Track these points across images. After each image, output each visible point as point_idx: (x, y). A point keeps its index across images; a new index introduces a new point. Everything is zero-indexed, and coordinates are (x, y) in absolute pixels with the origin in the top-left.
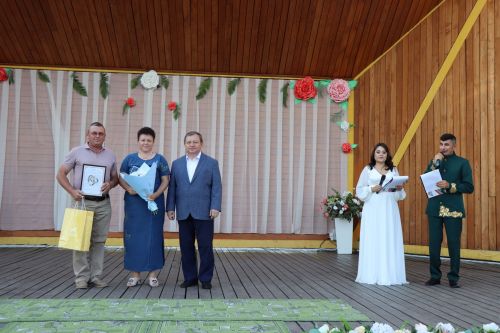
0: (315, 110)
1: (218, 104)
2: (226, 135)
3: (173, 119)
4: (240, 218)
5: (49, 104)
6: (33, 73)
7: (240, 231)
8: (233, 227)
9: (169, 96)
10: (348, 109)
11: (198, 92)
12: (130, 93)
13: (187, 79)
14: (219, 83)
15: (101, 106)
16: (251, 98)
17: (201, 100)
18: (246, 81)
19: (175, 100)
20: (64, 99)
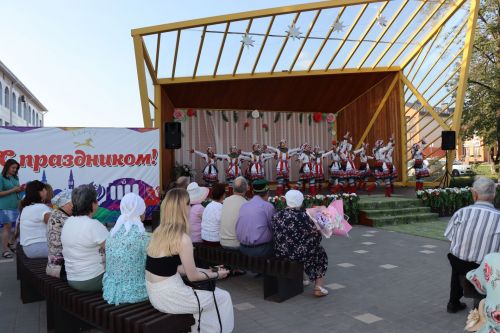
0: (322, 126)
1: (284, 124)
3: (265, 132)
5: (213, 126)
6: (205, 111)
9: (263, 122)
10: (334, 126)
12: (247, 120)
13: (270, 113)
14: (284, 115)
15: (235, 126)
16: (296, 122)
17: (276, 123)
18: (294, 114)
19: (266, 123)
20: (219, 123)
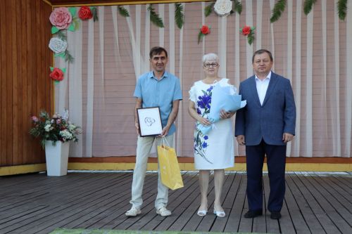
1: (294, 25)
2: (303, 57)
3: (248, 44)
4: (321, 142)
5: (129, 38)
6: (114, 9)
7: (321, 155)
8: (313, 151)
9: (242, 21)
11: (272, 15)
12: (204, 21)
15: (177, 36)
16: (330, 16)
17: (275, 22)
19: (249, 24)
20: (143, 31)
